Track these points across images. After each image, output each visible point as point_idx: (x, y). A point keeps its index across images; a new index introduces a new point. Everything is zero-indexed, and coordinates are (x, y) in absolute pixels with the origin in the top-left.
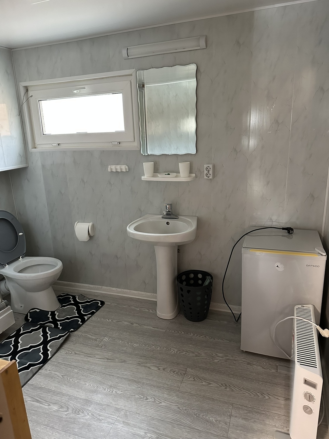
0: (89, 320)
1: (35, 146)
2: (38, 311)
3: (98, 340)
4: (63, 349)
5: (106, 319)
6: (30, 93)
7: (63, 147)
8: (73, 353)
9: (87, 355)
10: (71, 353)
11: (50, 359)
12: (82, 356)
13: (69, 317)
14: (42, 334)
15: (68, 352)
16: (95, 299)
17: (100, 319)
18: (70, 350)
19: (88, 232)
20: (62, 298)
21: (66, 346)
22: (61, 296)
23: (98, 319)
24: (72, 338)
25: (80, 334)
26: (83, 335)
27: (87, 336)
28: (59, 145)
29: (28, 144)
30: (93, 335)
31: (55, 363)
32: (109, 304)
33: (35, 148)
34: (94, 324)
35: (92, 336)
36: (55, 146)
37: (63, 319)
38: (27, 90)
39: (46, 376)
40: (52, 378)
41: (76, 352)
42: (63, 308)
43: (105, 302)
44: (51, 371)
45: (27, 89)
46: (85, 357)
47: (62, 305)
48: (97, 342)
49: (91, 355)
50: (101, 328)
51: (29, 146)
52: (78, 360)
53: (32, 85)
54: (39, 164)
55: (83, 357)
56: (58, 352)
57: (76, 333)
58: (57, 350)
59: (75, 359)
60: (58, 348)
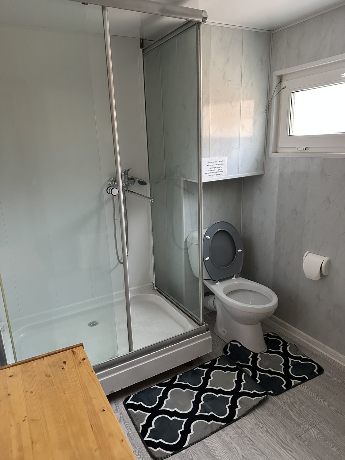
0: (296, 388)
1: (277, 150)
2: (240, 346)
3: (302, 427)
4: (255, 415)
5: (320, 398)
6: (284, 84)
7: (311, 152)
8: (264, 428)
9: (282, 443)
10: (262, 426)
11: (236, 421)
12: (274, 441)
13: (273, 371)
14: (236, 379)
15: (259, 423)
16: (312, 358)
17: (312, 394)
18: (261, 421)
19: (321, 268)
20: (270, 339)
21: (259, 412)
22: (271, 336)
23: (309, 393)
24: (269, 405)
25: (280, 403)
26: (284, 407)
27: (288, 411)
28: (306, 149)
29: (269, 147)
30: (297, 414)
31: (240, 431)
32: (330, 375)
33: (277, 152)
34: (302, 398)
35: (295, 415)
36: (300, 151)
37: (265, 369)
38: (281, 81)
39: (225, 443)
40: (230, 452)
41: (269, 430)
42: (268, 353)
43: (324, 370)
44: (232, 439)
45: (281, 79)
46: (277, 444)
47: (268, 349)
48: (300, 429)
49: (286, 447)
50: (310, 409)
51: (270, 150)
52: (268, 444)
53: (289, 72)
54: (277, 172)
55: (276, 442)
56: (248, 416)
57: (275, 398)
58: (246, 413)
59: (264, 440)
60: (248, 410)
